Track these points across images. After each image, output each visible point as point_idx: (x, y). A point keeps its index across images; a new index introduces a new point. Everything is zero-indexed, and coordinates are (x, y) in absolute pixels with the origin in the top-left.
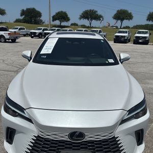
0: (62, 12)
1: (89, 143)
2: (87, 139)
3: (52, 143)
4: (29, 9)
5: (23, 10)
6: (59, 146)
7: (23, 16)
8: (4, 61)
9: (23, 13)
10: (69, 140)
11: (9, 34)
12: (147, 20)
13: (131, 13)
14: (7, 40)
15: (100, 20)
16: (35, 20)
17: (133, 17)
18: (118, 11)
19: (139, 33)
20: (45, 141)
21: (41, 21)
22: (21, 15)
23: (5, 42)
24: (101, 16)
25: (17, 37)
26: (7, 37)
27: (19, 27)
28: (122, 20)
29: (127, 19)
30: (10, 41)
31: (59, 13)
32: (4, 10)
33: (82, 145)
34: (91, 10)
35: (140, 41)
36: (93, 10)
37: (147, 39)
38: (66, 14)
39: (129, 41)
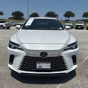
0: (35, 13)
1: (50, 58)
2: (48, 56)
3: (32, 59)
4: (17, 12)
5: (13, 13)
6: (36, 60)
7: (13, 16)
8: (3, 37)
9: (13, 14)
10: (40, 57)
11: (6, 24)
12: (83, 17)
13: (73, 13)
14: (5, 28)
15: (56, 17)
16: (20, 18)
17: (75, 15)
18: (66, 12)
19: (78, 23)
20: (29, 58)
21: (23, 18)
22: (12, 15)
23: (4, 29)
24: (57, 15)
25: (10, 26)
26: (5, 26)
27: (11, 21)
28: (69, 17)
29: (71, 17)
30: (6, 28)
31: (33, 13)
32: (2, 12)
33: (46, 59)
34: (51, 12)
35: (79, 27)
36: (52, 12)
37: (83, 26)
38: (37, 14)
39: (73, 28)
